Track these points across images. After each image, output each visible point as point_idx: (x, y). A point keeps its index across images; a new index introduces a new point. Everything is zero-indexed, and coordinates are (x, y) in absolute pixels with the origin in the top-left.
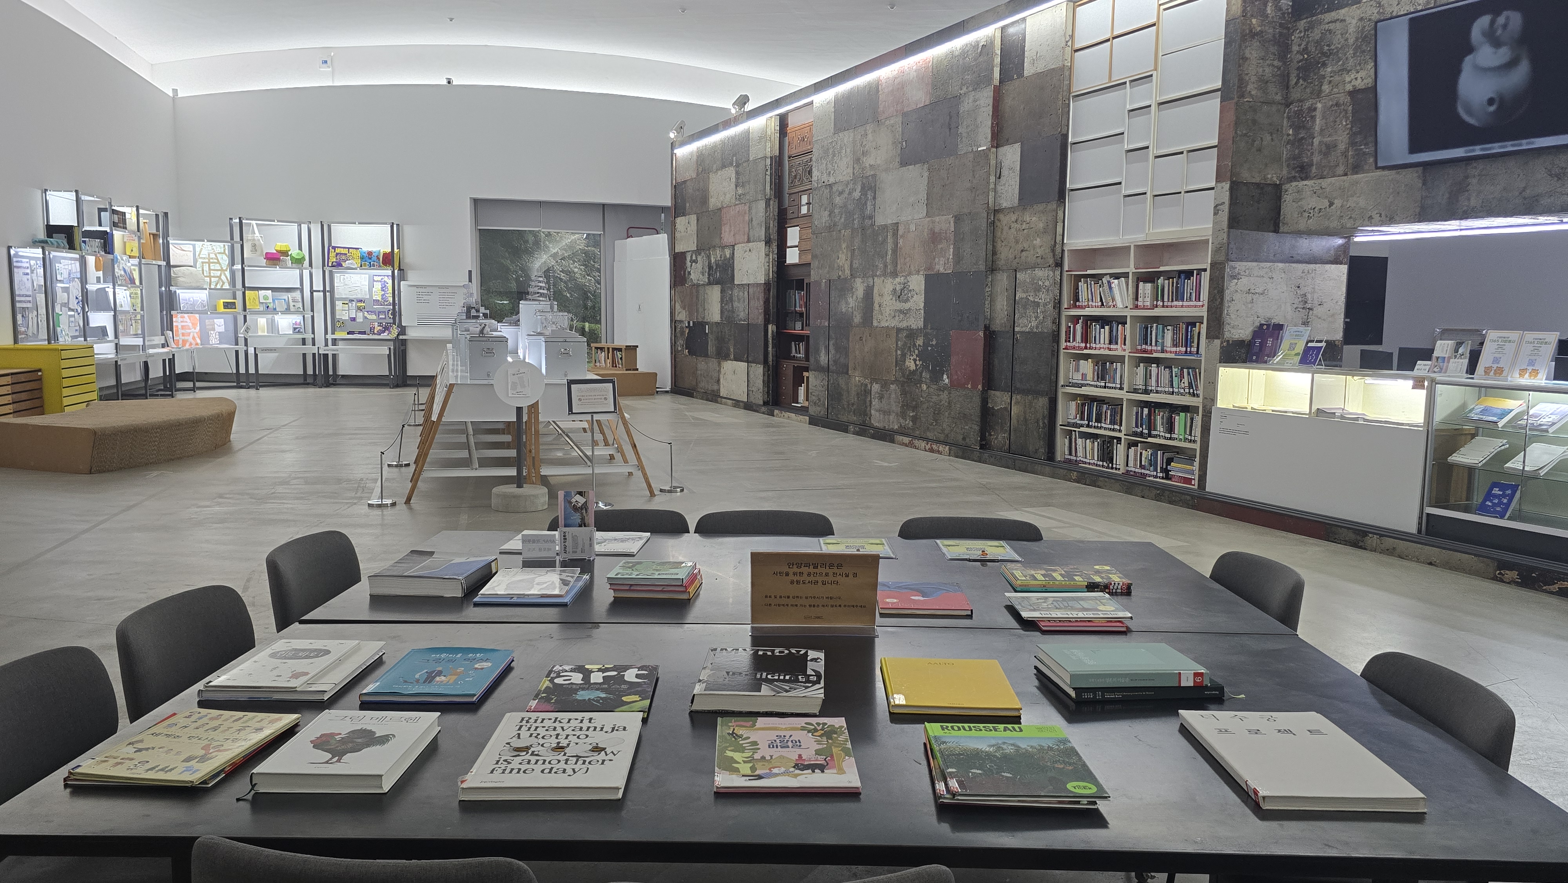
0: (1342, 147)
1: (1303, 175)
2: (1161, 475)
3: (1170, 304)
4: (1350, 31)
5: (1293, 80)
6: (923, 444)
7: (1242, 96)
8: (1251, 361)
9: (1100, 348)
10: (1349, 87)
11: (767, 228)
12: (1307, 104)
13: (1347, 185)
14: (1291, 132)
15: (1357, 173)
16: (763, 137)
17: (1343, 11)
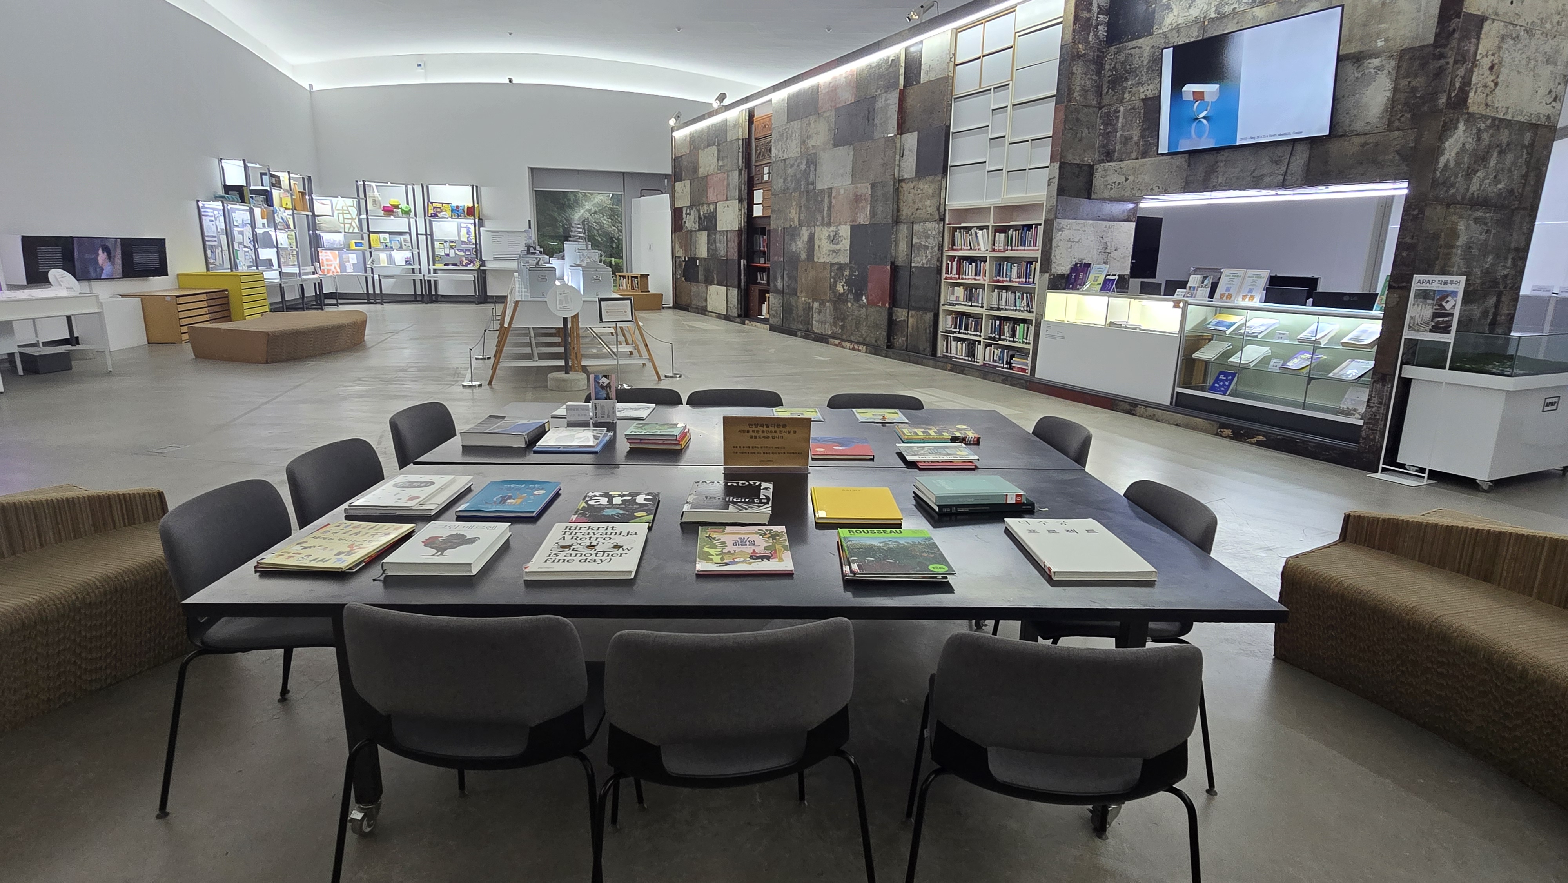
0: (1136, 138)
1: (1108, 159)
2: (1006, 366)
3: (1016, 248)
4: (1145, 55)
5: (1105, 90)
6: (848, 345)
7: (1070, 101)
8: (1069, 288)
9: (969, 279)
10: (1142, 96)
11: (740, 191)
12: (1114, 108)
13: (1138, 166)
14: (1102, 127)
15: (1145, 158)
16: (736, 124)
17: (1140, 41)
